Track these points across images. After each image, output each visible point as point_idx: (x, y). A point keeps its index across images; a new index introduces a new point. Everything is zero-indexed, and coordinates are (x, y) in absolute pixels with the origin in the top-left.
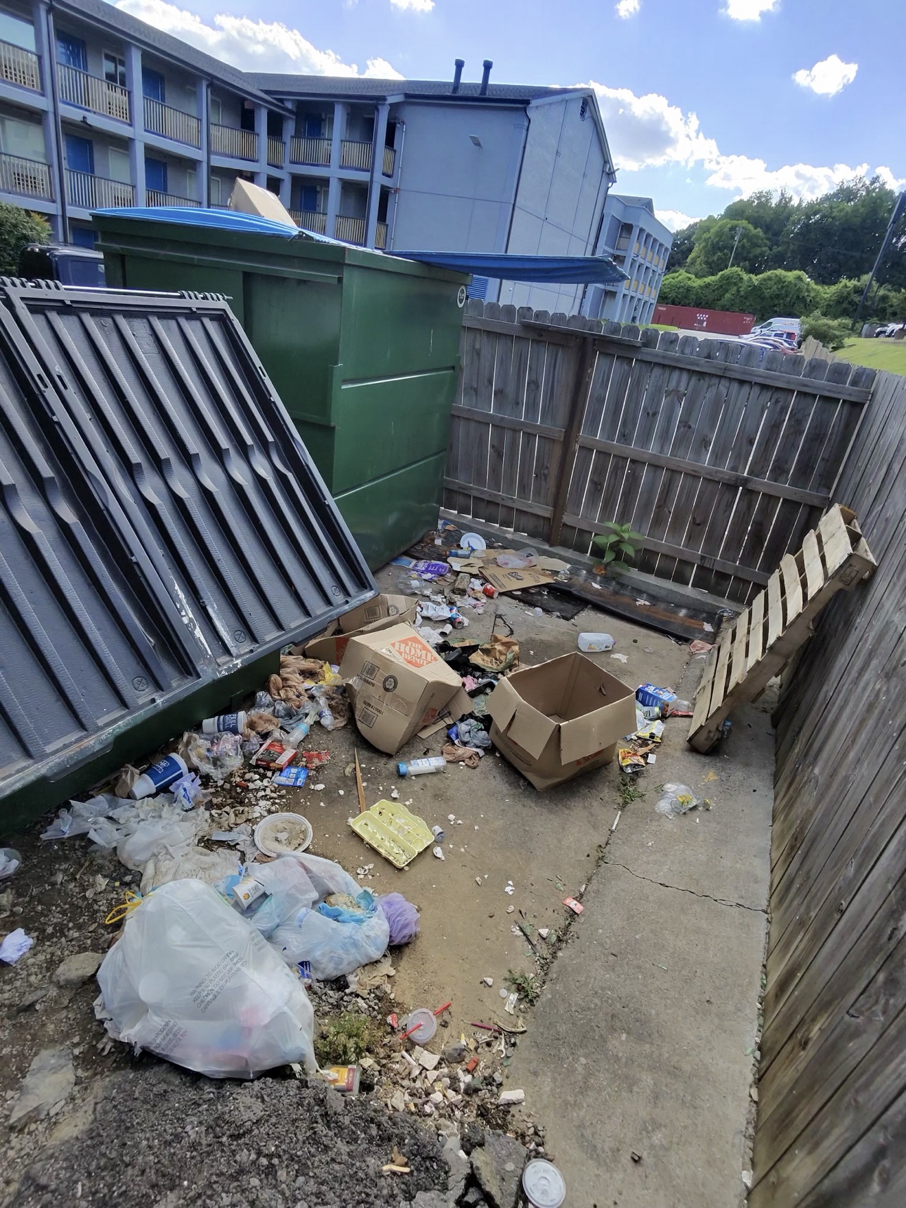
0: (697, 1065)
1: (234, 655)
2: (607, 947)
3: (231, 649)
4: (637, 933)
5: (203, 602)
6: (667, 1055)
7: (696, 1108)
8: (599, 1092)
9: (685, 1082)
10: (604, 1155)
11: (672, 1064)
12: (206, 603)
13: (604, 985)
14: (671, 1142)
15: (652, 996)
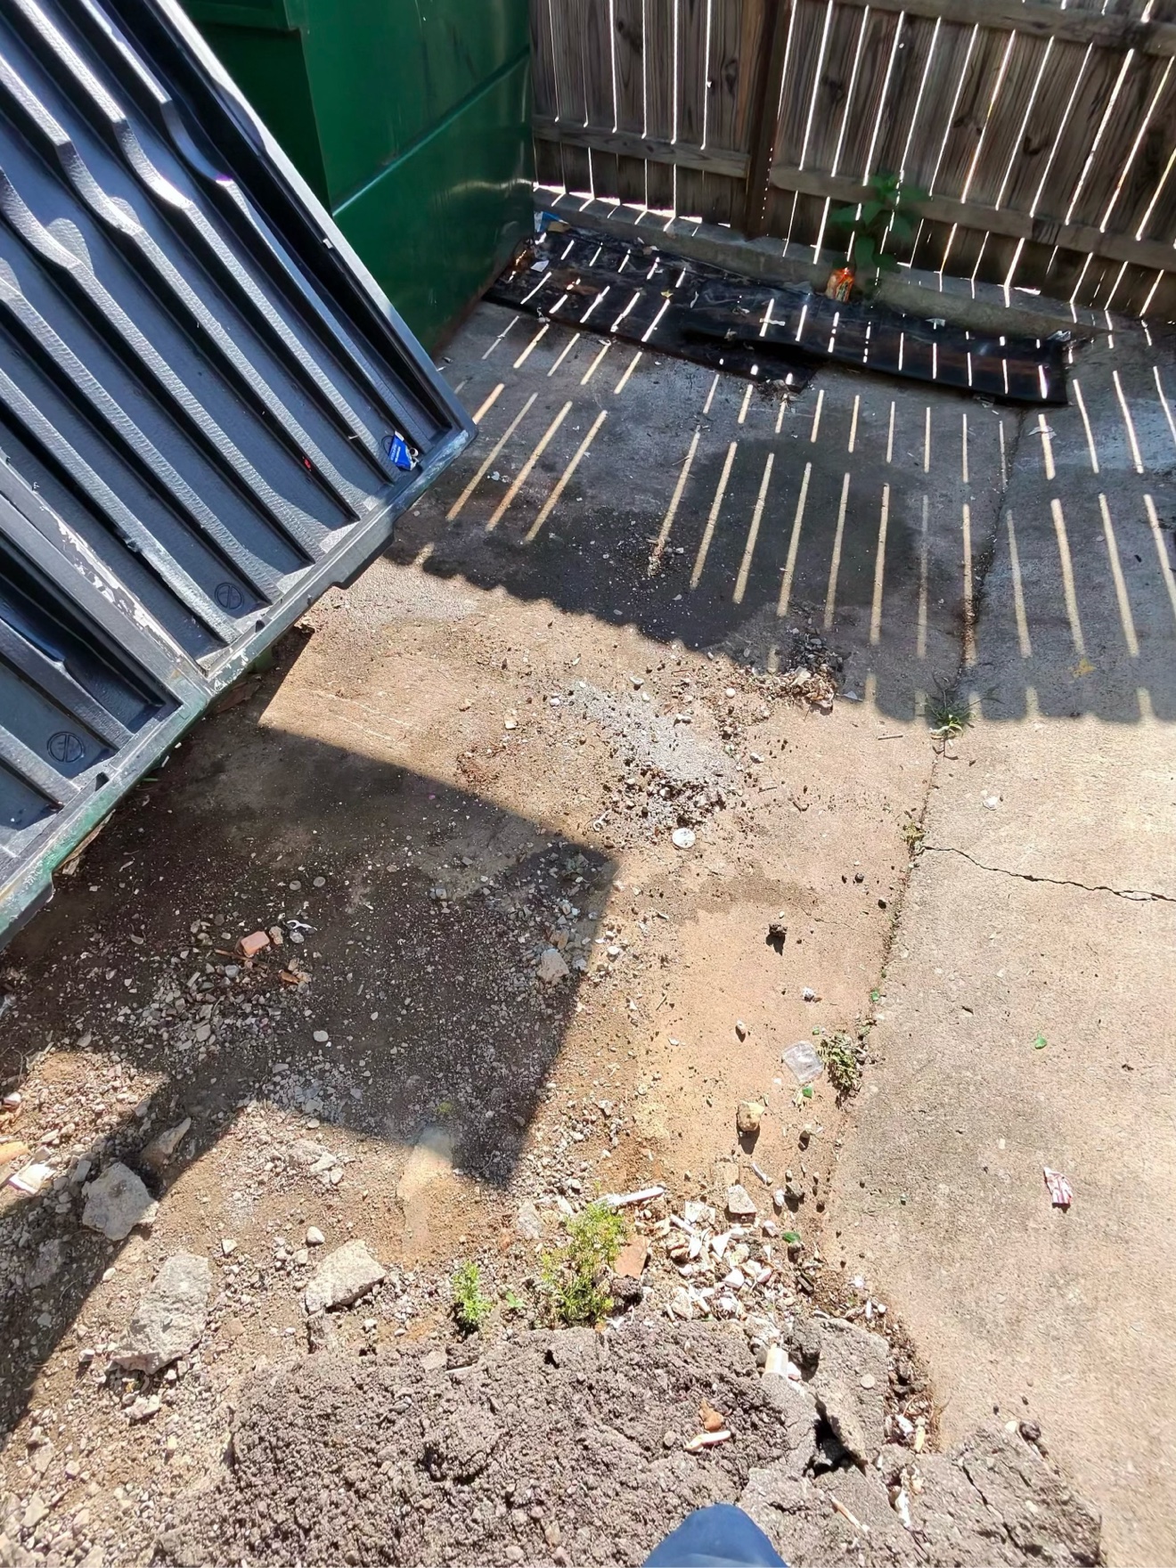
0: (1121, 1174)
1: (228, 639)
2: (954, 997)
3: (218, 629)
4: (997, 969)
5: (133, 544)
6: (1072, 1164)
7: (1127, 1242)
8: (977, 1236)
9: (1106, 1203)
10: (997, 1332)
11: (1082, 1177)
12: (139, 543)
13: (959, 1063)
14: (1096, 1298)
15: (1037, 1070)
